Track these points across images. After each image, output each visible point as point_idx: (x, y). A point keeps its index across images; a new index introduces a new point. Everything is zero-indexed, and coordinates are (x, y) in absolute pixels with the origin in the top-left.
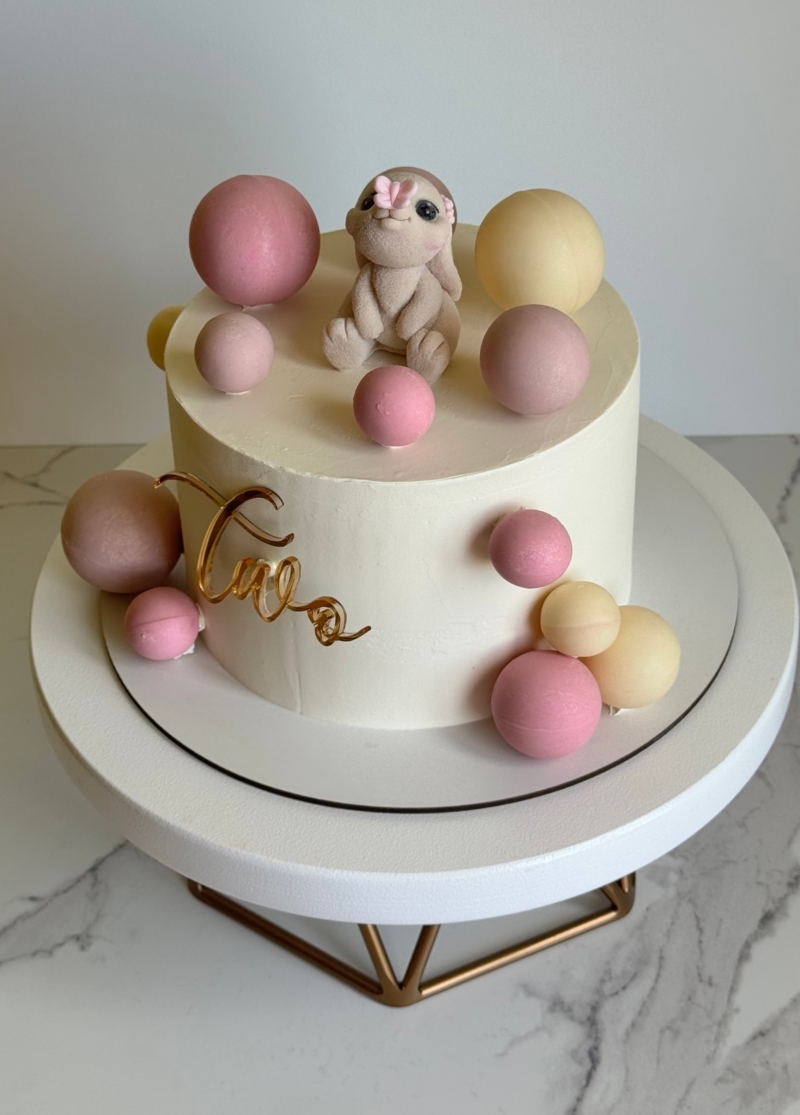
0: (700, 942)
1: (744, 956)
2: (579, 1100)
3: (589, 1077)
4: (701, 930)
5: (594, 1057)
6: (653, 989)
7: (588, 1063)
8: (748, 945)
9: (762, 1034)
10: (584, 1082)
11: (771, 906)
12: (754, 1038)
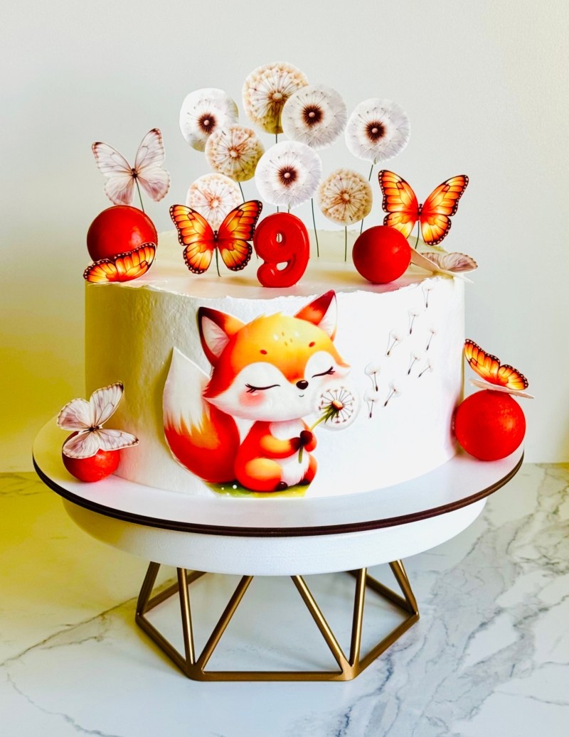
0: (447, 633)
1: (471, 637)
2: (383, 685)
3: (388, 678)
4: (447, 629)
5: (390, 672)
6: (422, 648)
7: (387, 674)
8: (473, 633)
9: (483, 662)
10: (385, 679)
11: (485, 620)
12: (479, 663)
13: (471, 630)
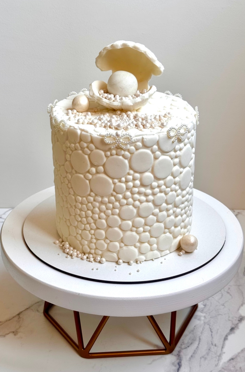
0: (211, 335)
1: (226, 339)
3: (178, 369)
4: (212, 332)
5: (179, 365)
6: (197, 347)
8: (227, 336)
9: (232, 359)
11: (233, 326)
13: (225, 334)
